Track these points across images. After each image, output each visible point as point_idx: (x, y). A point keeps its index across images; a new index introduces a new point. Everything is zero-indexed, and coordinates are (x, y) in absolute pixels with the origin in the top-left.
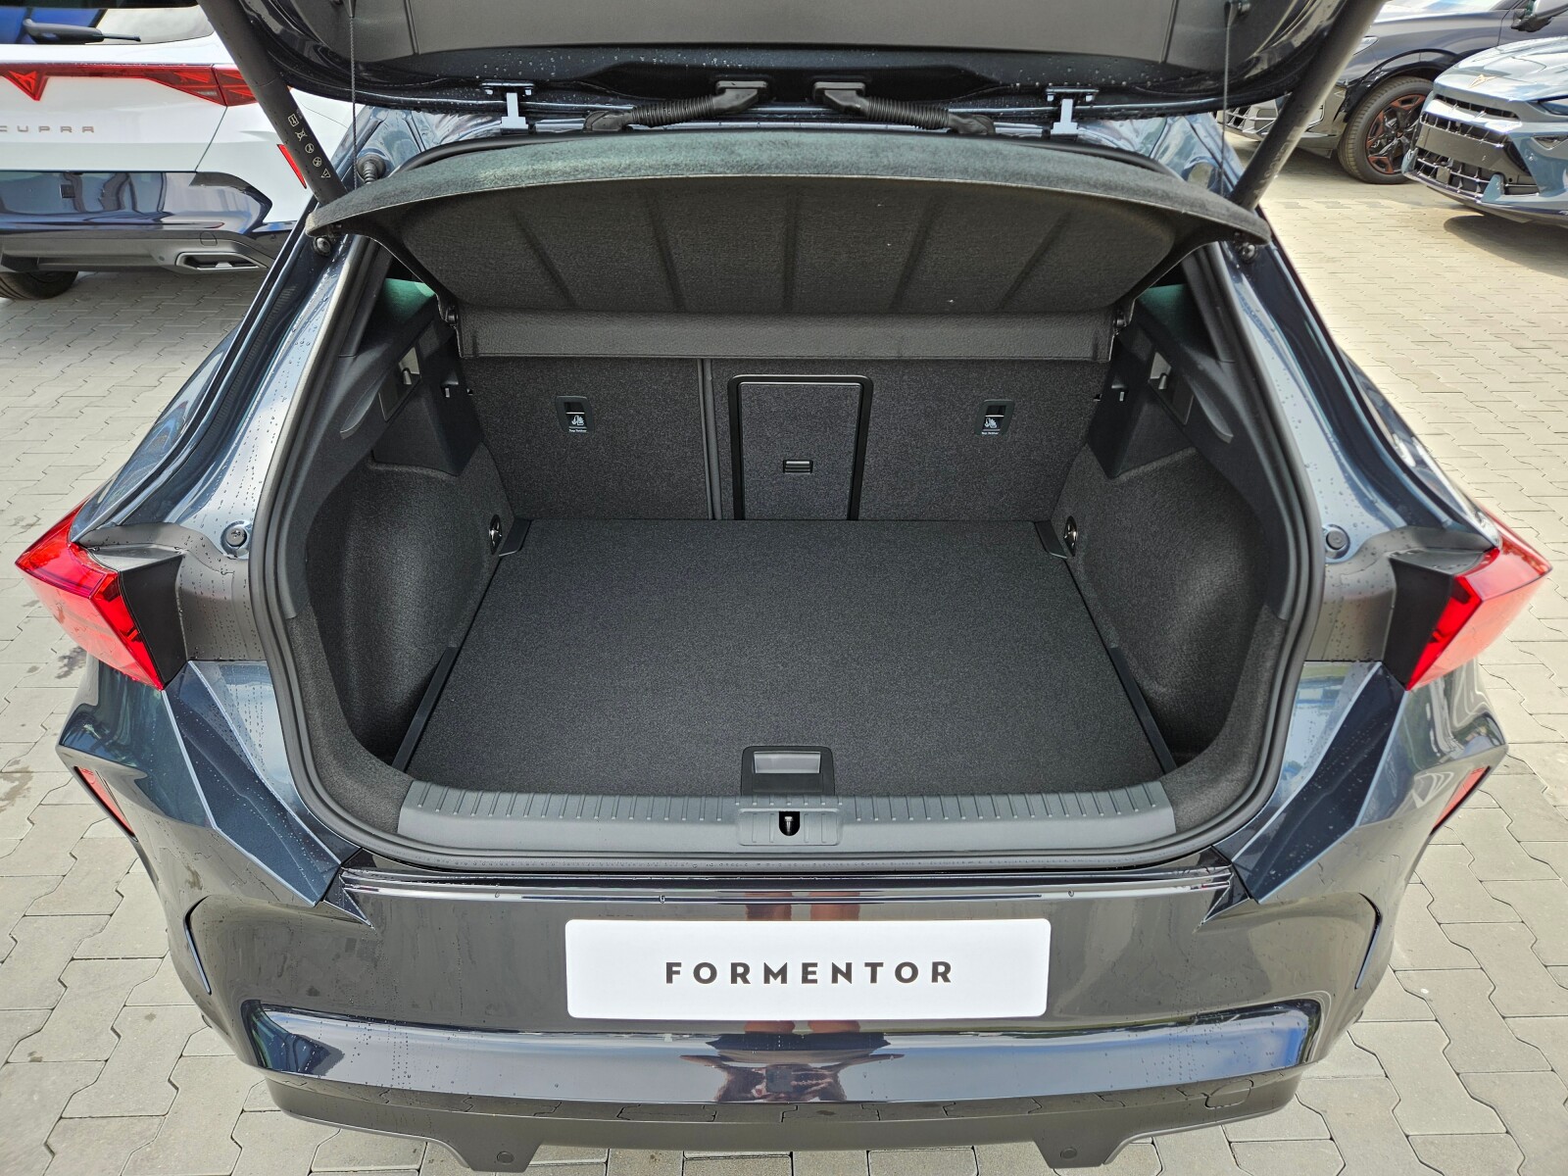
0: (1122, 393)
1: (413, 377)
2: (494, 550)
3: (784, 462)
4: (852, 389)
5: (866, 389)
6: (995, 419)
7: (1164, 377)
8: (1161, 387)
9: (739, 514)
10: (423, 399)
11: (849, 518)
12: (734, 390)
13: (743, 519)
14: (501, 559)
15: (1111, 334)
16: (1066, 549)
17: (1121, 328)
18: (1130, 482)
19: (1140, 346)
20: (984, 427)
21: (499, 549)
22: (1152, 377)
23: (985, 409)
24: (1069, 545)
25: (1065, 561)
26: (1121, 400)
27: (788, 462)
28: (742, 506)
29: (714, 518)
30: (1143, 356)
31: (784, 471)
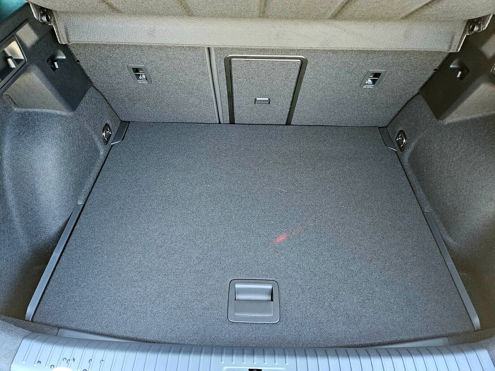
2: (106, 142)
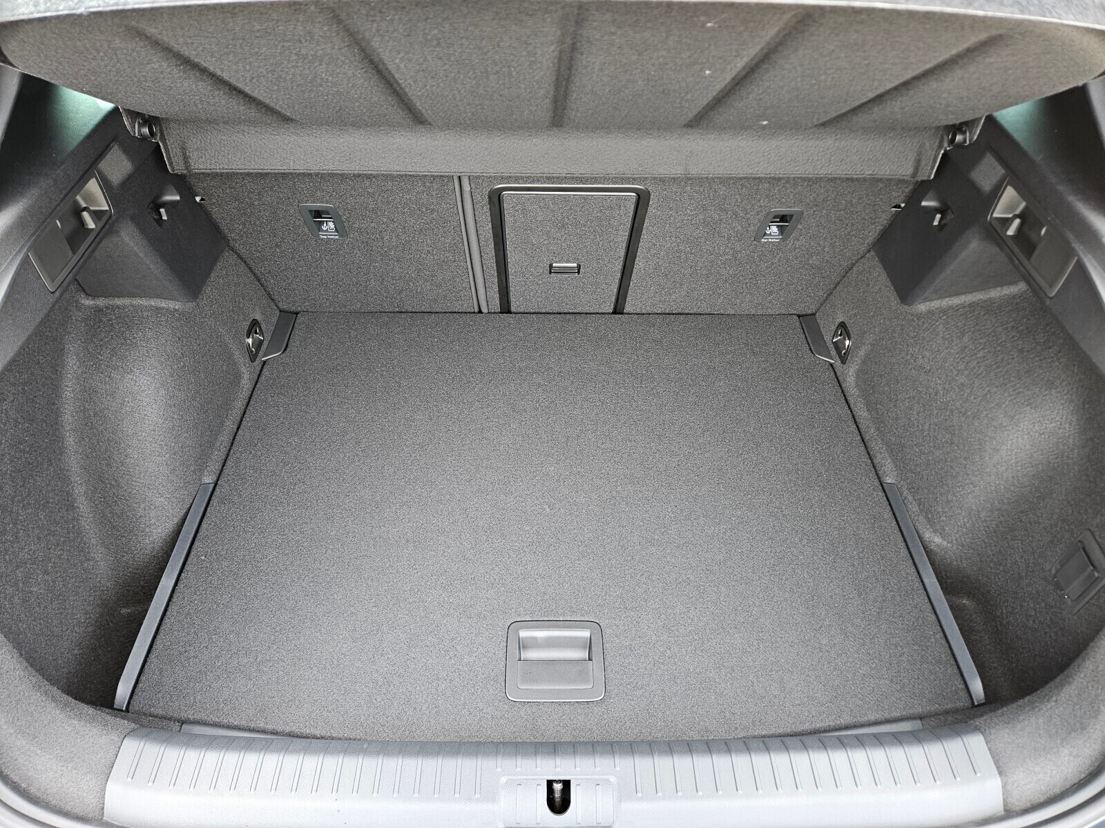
0: (938, 216)
1: (97, 215)
3: (551, 266)
4: (626, 199)
5: (642, 200)
6: (778, 226)
7: (1017, 222)
8: (1011, 232)
9: (506, 309)
10: (123, 234)
11: (614, 312)
12: (496, 199)
13: (509, 312)
14: (264, 362)
15: (940, 147)
16: (833, 353)
17: (961, 146)
18: (930, 313)
19: (987, 173)
20: (765, 234)
21: (261, 353)
22: (995, 215)
23: (770, 218)
24: (839, 352)
25: (831, 365)
26: (936, 223)
27: (554, 265)
28: (508, 302)
29: (480, 312)
30: (986, 185)
31: (550, 273)
